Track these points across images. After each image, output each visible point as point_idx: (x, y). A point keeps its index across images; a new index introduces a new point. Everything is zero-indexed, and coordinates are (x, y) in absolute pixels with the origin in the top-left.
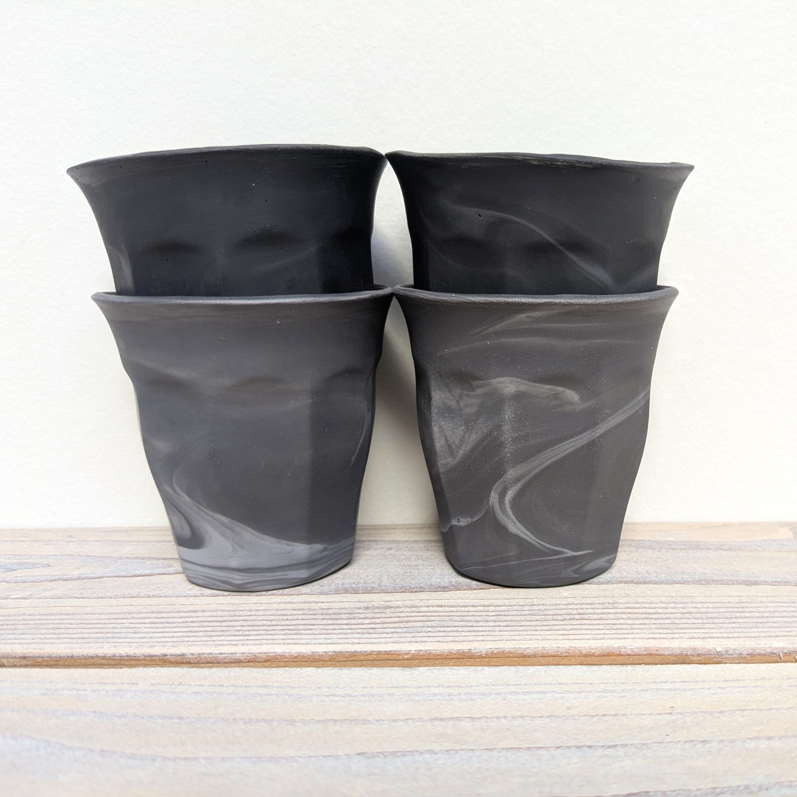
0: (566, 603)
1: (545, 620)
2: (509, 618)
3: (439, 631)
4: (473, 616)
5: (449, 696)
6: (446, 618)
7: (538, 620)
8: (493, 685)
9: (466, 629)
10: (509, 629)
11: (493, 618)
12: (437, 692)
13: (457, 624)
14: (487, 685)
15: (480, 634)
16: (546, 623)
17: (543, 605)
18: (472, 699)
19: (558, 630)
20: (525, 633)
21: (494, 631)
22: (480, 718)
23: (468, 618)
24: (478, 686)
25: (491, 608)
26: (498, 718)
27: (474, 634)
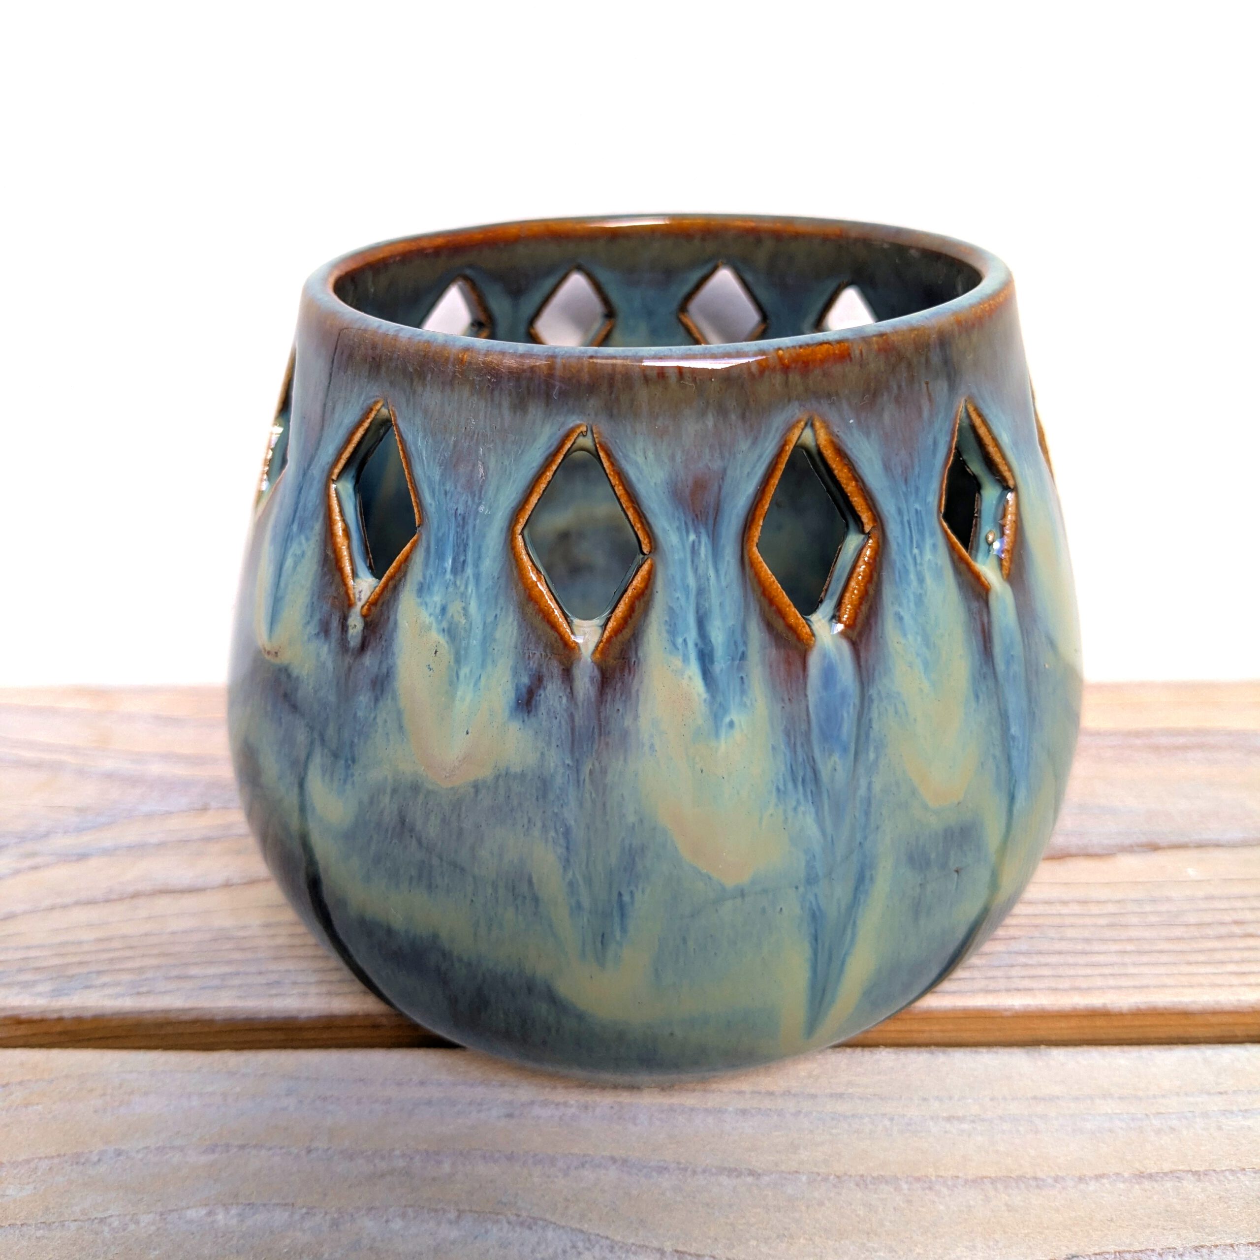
0: (1201, 894)
1: (1192, 939)
2: (1133, 933)
3: (1040, 965)
4: (1072, 926)
5: (1133, 1120)
6: (1037, 934)
7: (1179, 939)
8: (1186, 1094)
9: (1082, 960)
10: (1145, 959)
11: (1109, 933)
12: (1110, 1111)
13: (1058, 946)
14: (1178, 1094)
15: (1106, 971)
16: (1195, 946)
17: (1169, 899)
18: (1173, 1129)
19: (1223, 963)
20: (1175, 970)
21: (1124, 964)
22: (1206, 1173)
23: (1070, 933)
24: (1163, 1096)
25: (1094, 909)
26: (1232, 1172)
27: (1097, 971)
